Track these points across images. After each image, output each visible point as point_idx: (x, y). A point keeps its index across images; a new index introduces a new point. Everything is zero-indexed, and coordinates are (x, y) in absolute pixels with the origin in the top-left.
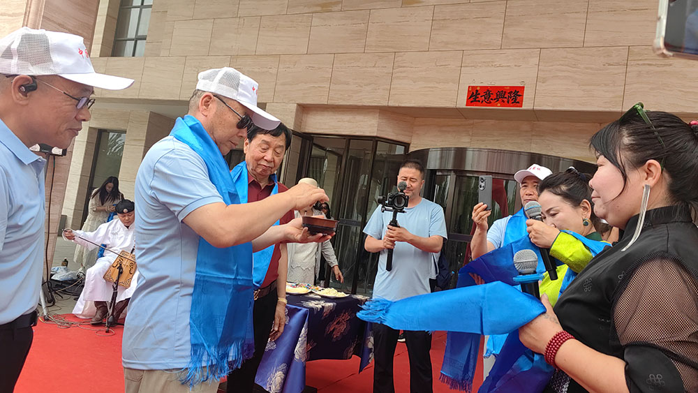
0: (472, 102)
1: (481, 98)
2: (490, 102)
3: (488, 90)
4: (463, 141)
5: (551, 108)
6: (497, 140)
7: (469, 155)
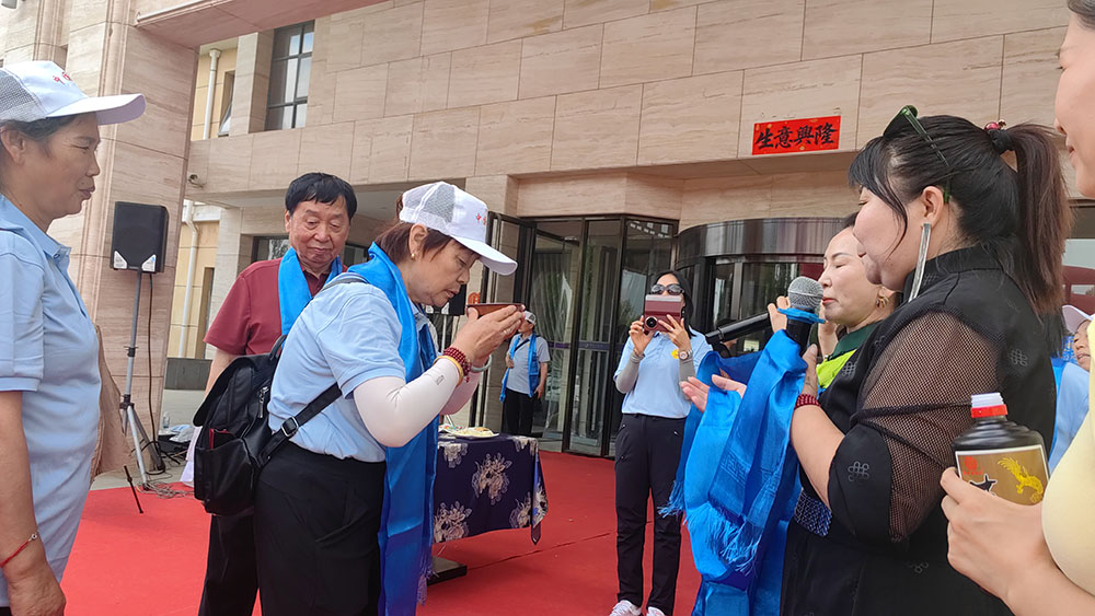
1: (774, 141)
3: (785, 127)
4: (759, 207)
7: (768, 228)
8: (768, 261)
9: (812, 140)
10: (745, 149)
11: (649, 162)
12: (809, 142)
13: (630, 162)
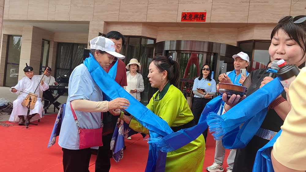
0: (183, 19)
1: (187, 18)
2: (192, 20)
3: (190, 14)
4: (180, 37)
5: (217, 22)
6: (194, 37)
7: (183, 43)
8: (182, 52)
9: (198, 18)
10: (179, 19)
11: (150, 21)
12: (197, 19)
13: (144, 21)
